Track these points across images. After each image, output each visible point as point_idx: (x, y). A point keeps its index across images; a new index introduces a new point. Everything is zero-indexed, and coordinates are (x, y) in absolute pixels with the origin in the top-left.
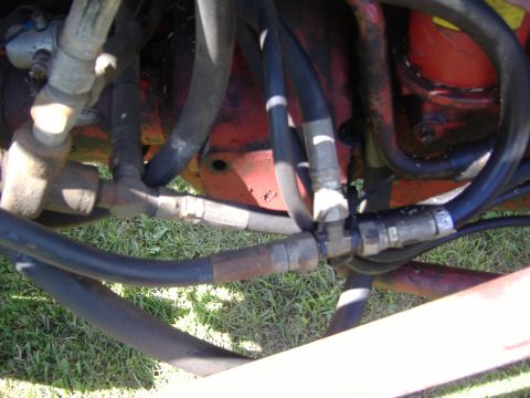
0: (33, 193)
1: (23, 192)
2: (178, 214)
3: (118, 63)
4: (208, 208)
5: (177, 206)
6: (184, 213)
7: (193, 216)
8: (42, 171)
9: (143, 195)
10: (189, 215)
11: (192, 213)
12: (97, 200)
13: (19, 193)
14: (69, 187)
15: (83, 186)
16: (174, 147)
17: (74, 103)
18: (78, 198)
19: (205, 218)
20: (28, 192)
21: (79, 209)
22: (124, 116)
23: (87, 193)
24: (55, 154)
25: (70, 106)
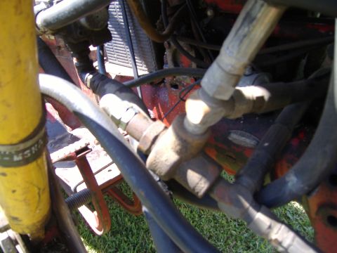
0: (166, 161)
1: (161, 156)
2: (267, 235)
3: (270, 98)
4: (295, 243)
5: (270, 227)
6: (273, 236)
7: (280, 243)
8: (178, 148)
9: (247, 205)
10: (276, 240)
11: (280, 239)
12: (210, 190)
13: (158, 156)
14: (193, 170)
15: (203, 174)
16: (287, 179)
17: (214, 105)
18: (196, 181)
19: (289, 251)
20: (163, 159)
21: (194, 189)
22: (266, 144)
23: (204, 180)
24: (190, 140)
25: (210, 106)
